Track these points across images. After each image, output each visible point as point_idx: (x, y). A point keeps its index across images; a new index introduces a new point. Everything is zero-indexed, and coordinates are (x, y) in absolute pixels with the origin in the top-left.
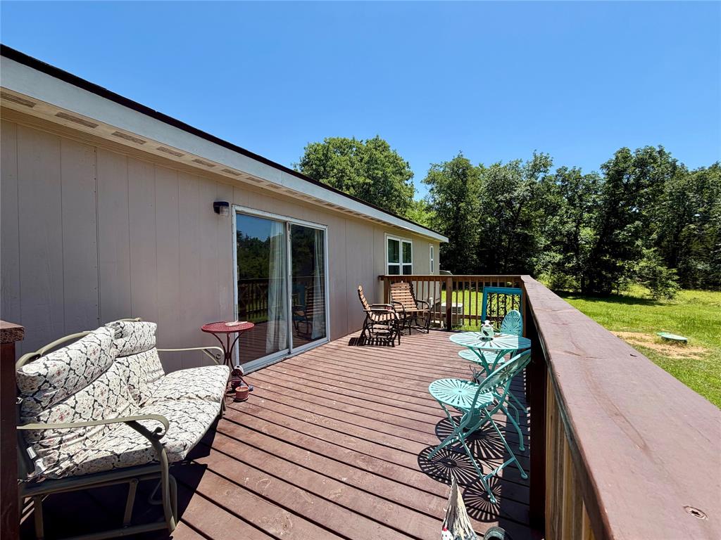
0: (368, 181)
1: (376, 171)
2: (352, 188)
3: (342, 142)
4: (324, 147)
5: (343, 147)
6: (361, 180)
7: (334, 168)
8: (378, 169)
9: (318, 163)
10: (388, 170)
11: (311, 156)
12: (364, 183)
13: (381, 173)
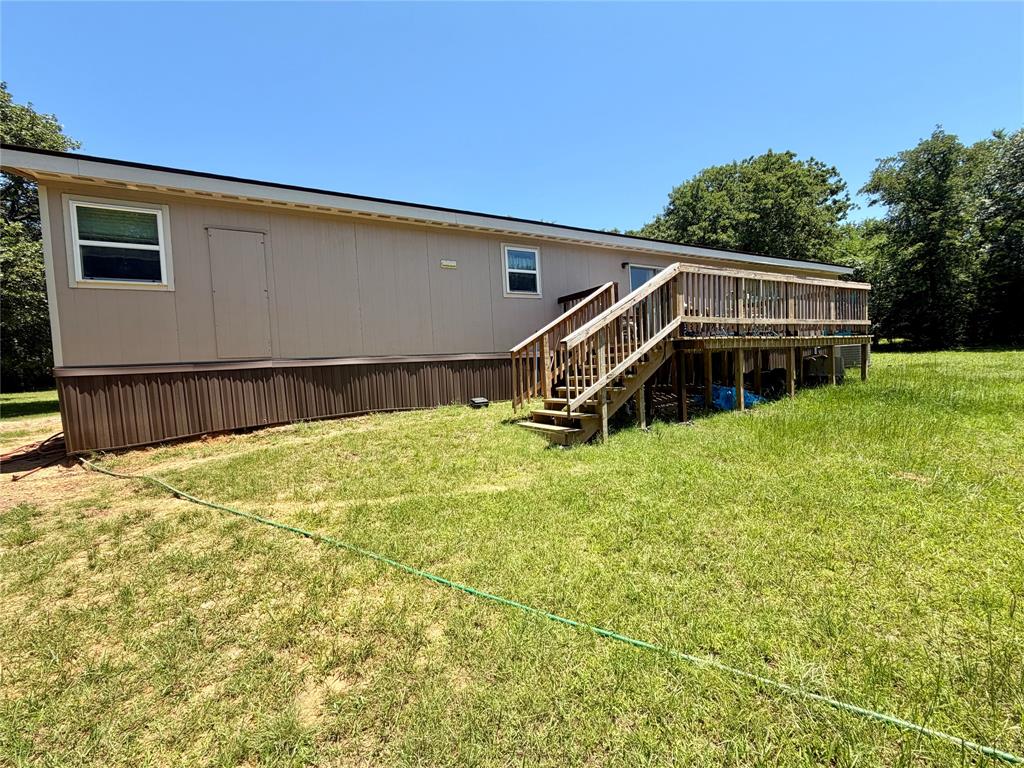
0: (752, 215)
1: (764, 201)
2: (730, 229)
3: (718, 172)
4: (692, 187)
5: (719, 179)
6: (742, 217)
7: (705, 209)
8: (768, 198)
9: (685, 208)
10: (783, 195)
11: (677, 202)
12: (748, 220)
13: (771, 201)
